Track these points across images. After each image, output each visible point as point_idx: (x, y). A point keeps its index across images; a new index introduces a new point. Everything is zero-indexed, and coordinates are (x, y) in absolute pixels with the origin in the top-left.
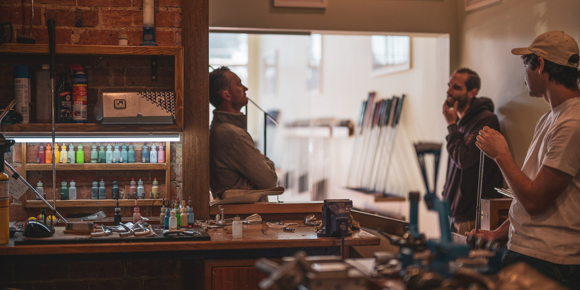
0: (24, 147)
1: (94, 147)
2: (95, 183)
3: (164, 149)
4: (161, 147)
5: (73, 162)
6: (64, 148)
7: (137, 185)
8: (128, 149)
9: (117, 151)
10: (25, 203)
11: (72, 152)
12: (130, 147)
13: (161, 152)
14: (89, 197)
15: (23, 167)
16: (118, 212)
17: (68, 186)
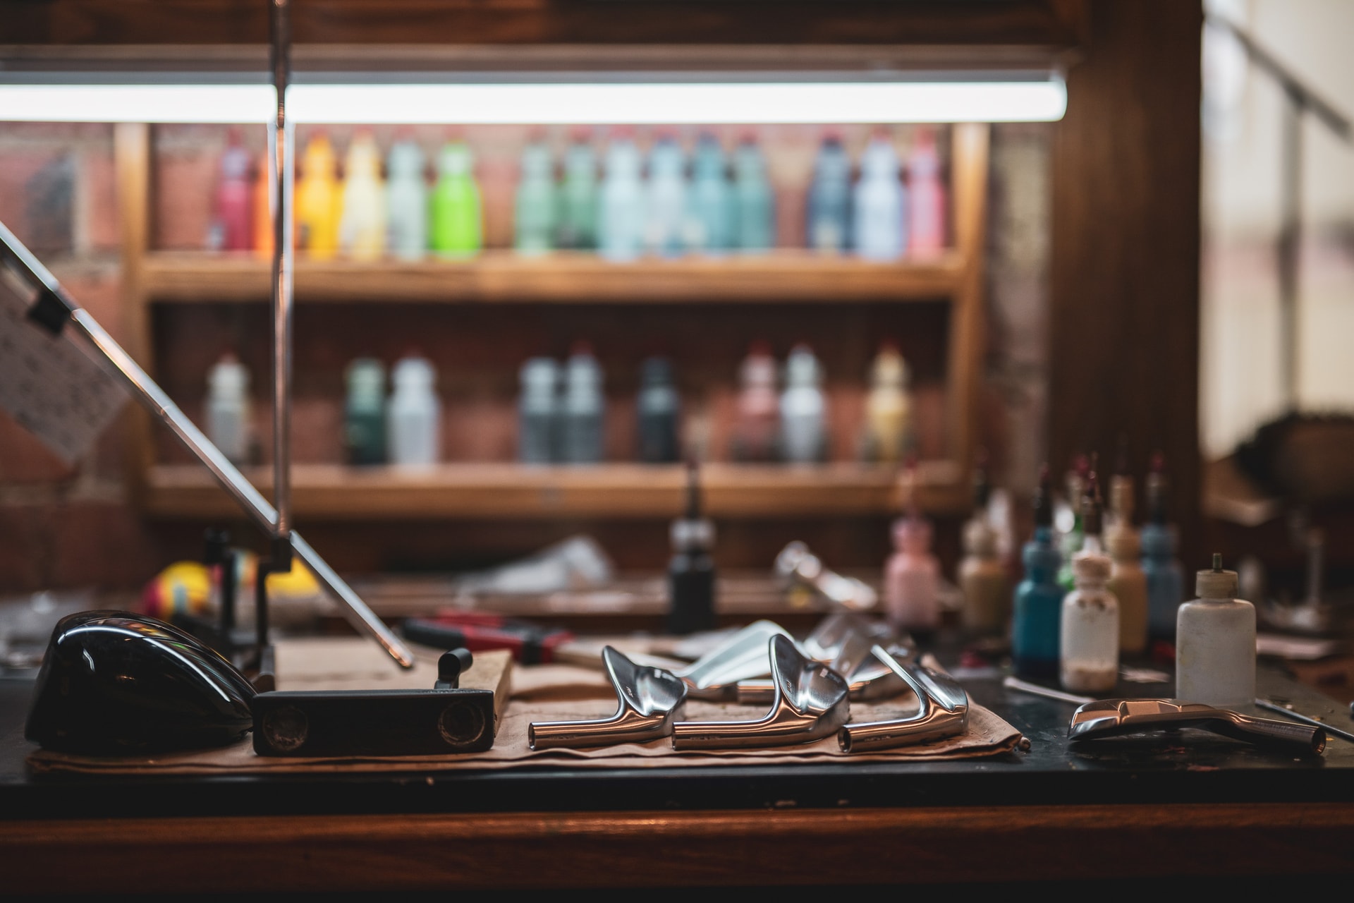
0: (133, 152)
1: (537, 161)
2: (539, 377)
3: (946, 176)
4: (924, 162)
5: (411, 253)
6: (362, 160)
7: (781, 385)
8: (730, 175)
9: (668, 186)
10: (139, 488)
11: (407, 191)
12: (748, 163)
13: (926, 195)
14: (508, 453)
15: (129, 277)
16: (695, 551)
17: (388, 389)
